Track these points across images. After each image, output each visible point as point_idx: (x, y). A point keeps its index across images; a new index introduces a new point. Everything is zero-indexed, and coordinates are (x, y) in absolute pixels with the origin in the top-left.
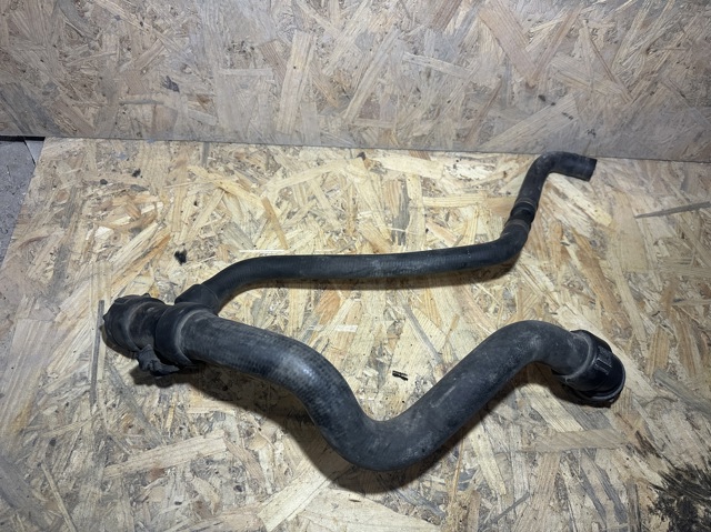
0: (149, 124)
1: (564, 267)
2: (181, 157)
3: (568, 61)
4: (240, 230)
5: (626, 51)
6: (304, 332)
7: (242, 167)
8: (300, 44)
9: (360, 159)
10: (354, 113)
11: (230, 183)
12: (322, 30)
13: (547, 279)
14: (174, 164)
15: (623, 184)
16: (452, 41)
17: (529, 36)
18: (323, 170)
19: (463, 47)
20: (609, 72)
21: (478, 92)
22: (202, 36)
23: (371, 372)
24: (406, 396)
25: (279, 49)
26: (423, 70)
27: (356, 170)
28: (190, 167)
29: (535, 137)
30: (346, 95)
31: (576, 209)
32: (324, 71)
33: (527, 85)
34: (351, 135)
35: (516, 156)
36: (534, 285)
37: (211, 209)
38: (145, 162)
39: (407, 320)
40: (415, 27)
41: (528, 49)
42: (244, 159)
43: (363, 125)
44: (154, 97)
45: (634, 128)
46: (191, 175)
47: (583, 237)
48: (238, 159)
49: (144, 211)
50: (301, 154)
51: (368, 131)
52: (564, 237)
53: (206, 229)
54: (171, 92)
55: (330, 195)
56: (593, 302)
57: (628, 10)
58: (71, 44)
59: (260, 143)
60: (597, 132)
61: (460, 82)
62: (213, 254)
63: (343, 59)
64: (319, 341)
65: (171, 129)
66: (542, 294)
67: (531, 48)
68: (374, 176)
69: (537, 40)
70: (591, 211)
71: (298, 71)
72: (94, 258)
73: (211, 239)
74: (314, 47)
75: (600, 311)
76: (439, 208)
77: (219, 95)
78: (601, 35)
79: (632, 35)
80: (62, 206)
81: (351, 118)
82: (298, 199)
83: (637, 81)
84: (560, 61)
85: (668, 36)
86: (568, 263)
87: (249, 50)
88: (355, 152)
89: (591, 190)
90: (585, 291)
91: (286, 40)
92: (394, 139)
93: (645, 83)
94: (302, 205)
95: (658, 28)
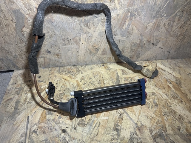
0: (43, 63)
1: (170, 91)
2: (52, 72)
3: (158, 33)
4: (70, 90)
5: (174, 28)
6: (92, 121)
7: (70, 72)
8: (83, 37)
9: (103, 66)
10: (100, 54)
11: (66, 77)
12: (89, 32)
13: (166, 96)
14: (50, 74)
15: (181, 65)
16: (125, 31)
17: (147, 27)
18: (93, 70)
19: (128, 32)
20: (171, 34)
21: (134, 44)
22: (56, 37)
23: (115, 133)
24: (128, 140)
25: (78, 39)
26: (118, 40)
27: (102, 69)
28: (55, 74)
29: (152, 55)
30: (97, 50)
31: (169, 74)
32: (91, 44)
33: (148, 41)
34: (100, 60)
35: (148, 61)
36: (162, 98)
37: (61, 85)
38: (42, 74)
39: (124, 113)
40: (114, 29)
41: (147, 30)
42: (70, 70)
43: (103, 57)
44: (44, 56)
45: (181, 49)
46: (55, 76)
47: (174, 82)
48: (69, 70)
49: (42, 88)
50: (86, 67)
51: (104, 58)
52: (168, 82)
53: (60, 91)
54: (49, 54)
55: (95, 77)
56: (182, 101)
57: (173, 17)
58: (21, 43)
59: (75, 65)
60: (170, 52)
61: (129, 42)
62: (62, 98)
63: (95, 40)
64: (97, 123)
65: (49, 64)
66: (165, 100)
67: (148, 30)
68: (108, 71)
69: (149, 28)
70: (174, 74)
71: (84, 44)
72: (27, 103)
73: (61, 94)
74: (87, 37)
75: (185, 104)
76: (128, 78)
77: (62, 53)
78: (167, 24)
79: (175, 23)
80: (18, 88)
81: (99, 55)
82: (86, 79)
83: (179, 36)
84: (156, 33)
85: (186, 23)
86: (171, 90)
87: (69, 40)
88: (101, 65)
89: (172, 68)
90: (178, 98)
91: (79, 36)
92: (112, 60)
93: (181, 37)
94: (87, 81)
95: (182, 21)
